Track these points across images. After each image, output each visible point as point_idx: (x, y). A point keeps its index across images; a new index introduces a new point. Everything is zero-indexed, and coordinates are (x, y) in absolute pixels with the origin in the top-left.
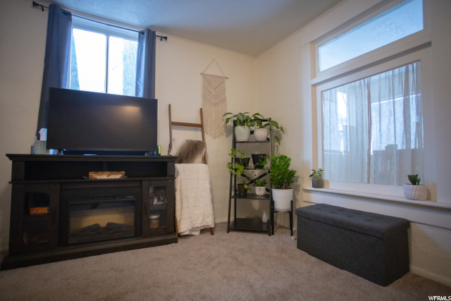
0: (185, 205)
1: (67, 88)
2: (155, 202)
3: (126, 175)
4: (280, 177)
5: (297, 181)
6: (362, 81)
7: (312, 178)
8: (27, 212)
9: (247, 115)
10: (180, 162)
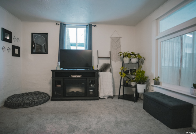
0: (102, 87)
1: (65, 49)
2: (92, 85)
3: (82, 76)
4: (140, 79)
5: (149, 81)
6: (179, 37)
7: (154, 80)
8: (56, 86)
9: (128, 53)
10: (101, 71)
